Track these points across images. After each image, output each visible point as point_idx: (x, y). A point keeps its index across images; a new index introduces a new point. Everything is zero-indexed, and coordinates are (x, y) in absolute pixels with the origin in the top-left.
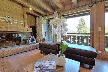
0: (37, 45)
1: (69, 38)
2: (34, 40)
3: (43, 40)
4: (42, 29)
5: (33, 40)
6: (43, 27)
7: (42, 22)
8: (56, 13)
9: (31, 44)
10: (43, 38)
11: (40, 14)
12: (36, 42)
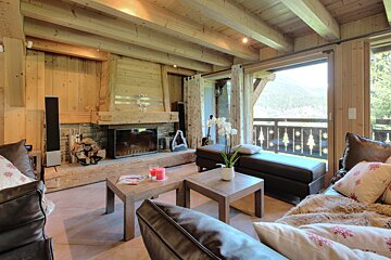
0: (189, 155)
1: (286, 134)
2: (182, 142)
3: (205, 141)
4: (199, 111)
5: (180, 141)
6: (203, 105)
7: (201, 93)
8: (236, 67)
9: (177, 150)
10: (204, 136)
11: (195, 72)
12: (186, 146)
